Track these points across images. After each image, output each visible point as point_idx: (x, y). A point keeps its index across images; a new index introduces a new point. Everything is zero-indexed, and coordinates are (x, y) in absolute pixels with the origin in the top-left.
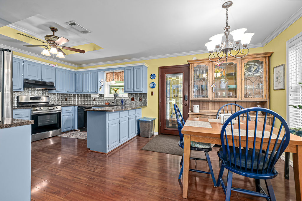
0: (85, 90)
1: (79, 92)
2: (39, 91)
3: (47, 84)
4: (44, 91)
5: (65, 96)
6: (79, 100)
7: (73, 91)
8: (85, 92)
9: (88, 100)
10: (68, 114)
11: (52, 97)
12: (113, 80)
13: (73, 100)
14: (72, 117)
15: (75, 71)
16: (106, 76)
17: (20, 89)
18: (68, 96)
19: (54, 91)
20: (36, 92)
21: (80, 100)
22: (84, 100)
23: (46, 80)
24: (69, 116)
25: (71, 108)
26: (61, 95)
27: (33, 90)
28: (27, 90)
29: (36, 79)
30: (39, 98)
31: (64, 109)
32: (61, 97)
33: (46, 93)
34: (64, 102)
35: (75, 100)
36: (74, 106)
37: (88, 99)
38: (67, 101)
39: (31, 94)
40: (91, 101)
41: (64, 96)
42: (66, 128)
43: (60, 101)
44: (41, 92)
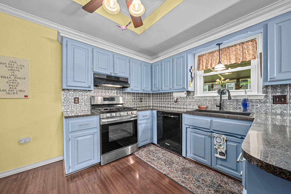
0: (165, 86)
1: (157, 89)
2: (113, 90)
3: (120, 80)
4: (119, 90)
5: (141, 96)
6: (154, 101)
7: (149, 90)
8: (165, 89)
9: (166, 101)
10: (145, 121)
11: (127, 97)
12: (220, 62)
13: (148, 100)
14: (149, 125)
15: (151, 63)
16: (199, 60)
17: (89, 87)
18: (143, 97)
19: (128, 90)
20: (110, 91)
21: (156, 101)
22: (162, 101)
23: (119, 75)
24: (147, 124)
25: (148, 113)
26: (136, 95)
27: (107, 89)
28: (100, 89)
29: (108, 73)
30: (112, 99)
31: (141, 114)
32: (136, 97)
33: (120, 93)
34: (139, 104)
35: (150, 101)
36: (152, 110)
37: (166, 99)
38: (141, 102)
39: (104, 94)
40: (170, 102)
41: (139, 96)
42: (143, 141)
43: (135, 102)
44: (115, 92)
